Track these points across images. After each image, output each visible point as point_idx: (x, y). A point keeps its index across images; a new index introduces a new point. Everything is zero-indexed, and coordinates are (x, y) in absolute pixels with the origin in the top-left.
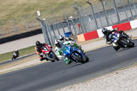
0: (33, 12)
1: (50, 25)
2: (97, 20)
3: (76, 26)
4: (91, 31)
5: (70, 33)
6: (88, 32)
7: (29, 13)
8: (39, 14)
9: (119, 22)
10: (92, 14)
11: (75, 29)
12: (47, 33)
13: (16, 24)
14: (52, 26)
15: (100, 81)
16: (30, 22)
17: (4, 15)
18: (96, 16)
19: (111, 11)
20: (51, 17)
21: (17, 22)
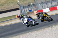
0: (16, 1)
1: (22, 6)
2: (43, 5)
3: (34, 7)
5: (31, 10)
6: (39, 10)
7: (14, 1)
8: (18, 2)
9: (52, 6)
10: (41, 2)
11: (33, 9)
12: (21, 10)
14: (23, 7)
16: (14, 5)
17: (3, 2)
18: (42, 3)
19: (49, 2)
20: (23, 3)
21: (9, 4)
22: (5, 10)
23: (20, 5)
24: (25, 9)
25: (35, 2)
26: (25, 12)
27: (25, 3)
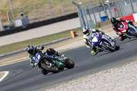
1: (85, 9)
3: (113, 10)
5: (106, 17)
6: (124, 16)
11: (111, 13)
12: (82, 17)
13: (52, 7)
14: (88, 10)
16: (66, 6)
21: (53, 5)
22: (45, 19)
26: (91, 21)
27: (91, 1)
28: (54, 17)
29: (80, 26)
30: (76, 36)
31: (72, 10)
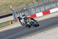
0: (9, 6)
2: (36, 9)
4: (33, 14)
5: (24, 15)
6: (32, 14)
7: (7, 7)
8: (11, 7)
9: (45, 10)
10: (33, 7)
11: (26, 13)
13: (2, 11)
14: (17, 12)
15: (37, 36)
19: (42, 6)
20: (16, 8)
21: (2, 10)
23: (13, 11)
24: (18, 14)
25: (28, 6)
27: (18, 9)
28: (2, 15)
29: (13, 19)
30: (12, 23)
31: (10, 12)
